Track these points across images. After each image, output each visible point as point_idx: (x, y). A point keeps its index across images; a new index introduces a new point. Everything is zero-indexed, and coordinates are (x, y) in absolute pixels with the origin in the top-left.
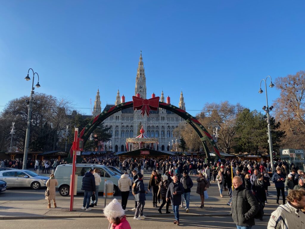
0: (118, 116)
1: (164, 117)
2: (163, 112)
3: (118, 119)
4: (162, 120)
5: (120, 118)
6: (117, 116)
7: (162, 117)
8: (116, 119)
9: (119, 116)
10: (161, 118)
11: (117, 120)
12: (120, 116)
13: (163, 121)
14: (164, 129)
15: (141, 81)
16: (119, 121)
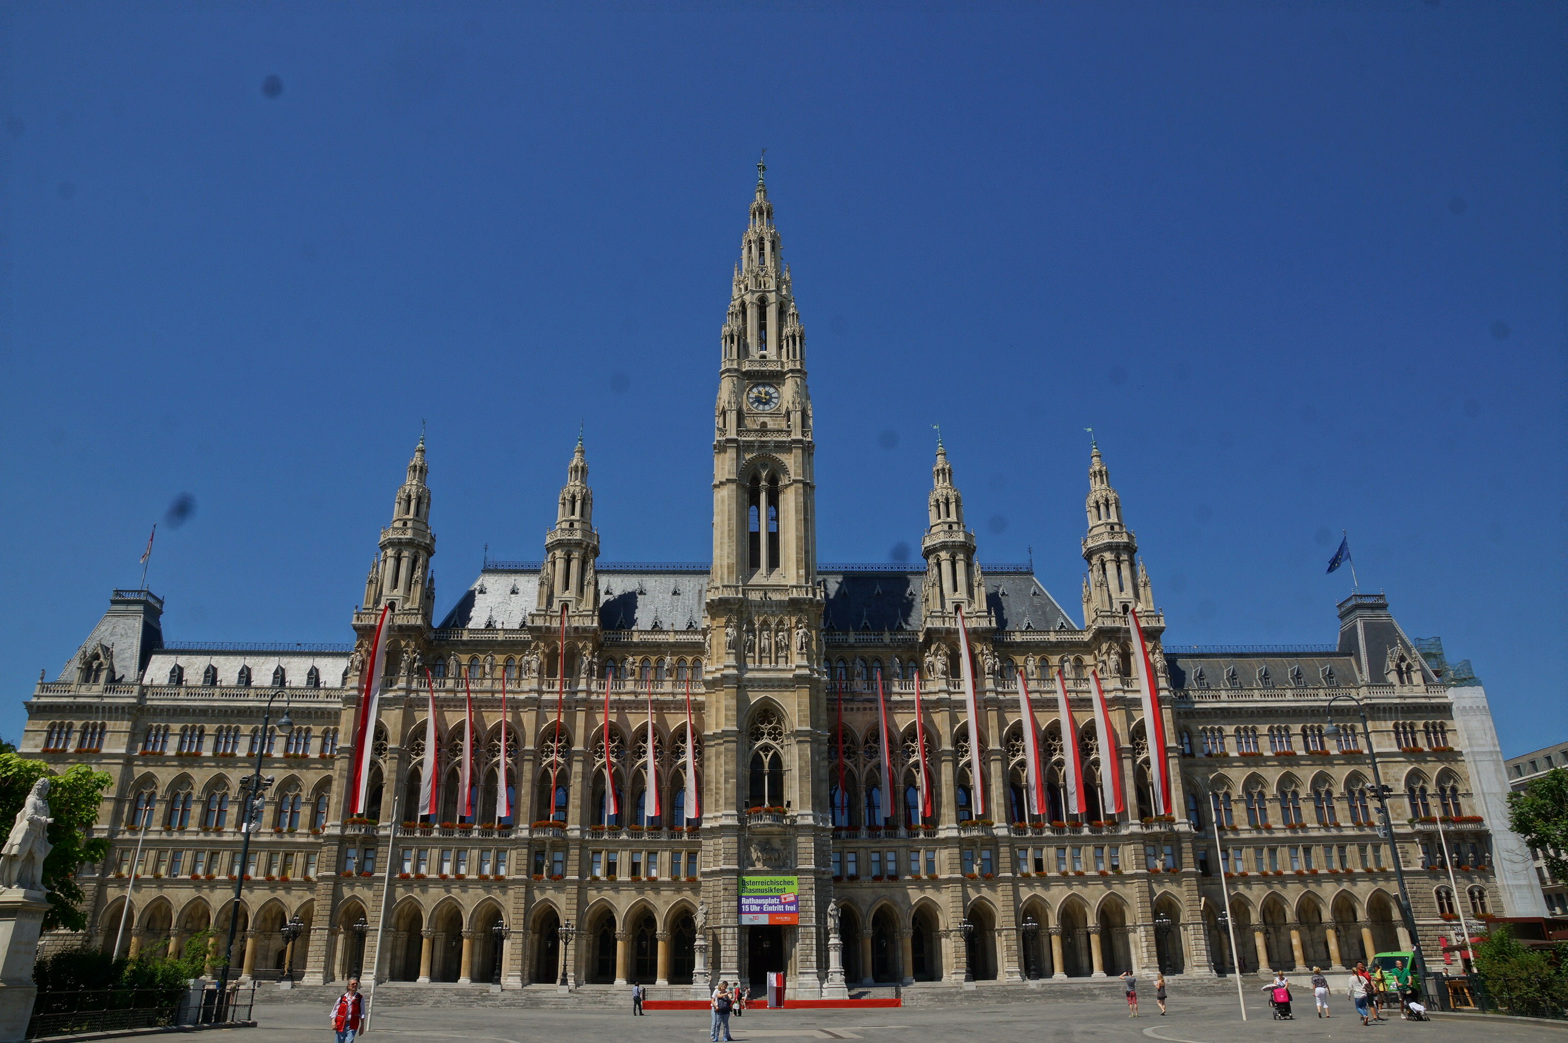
0: (569, 649)
2: (958, 609)
3: (568, 672)
4: (953, 673)
10: (945, 663)
11: (559, 680)
15: (763, 357)
16: (574, 689)
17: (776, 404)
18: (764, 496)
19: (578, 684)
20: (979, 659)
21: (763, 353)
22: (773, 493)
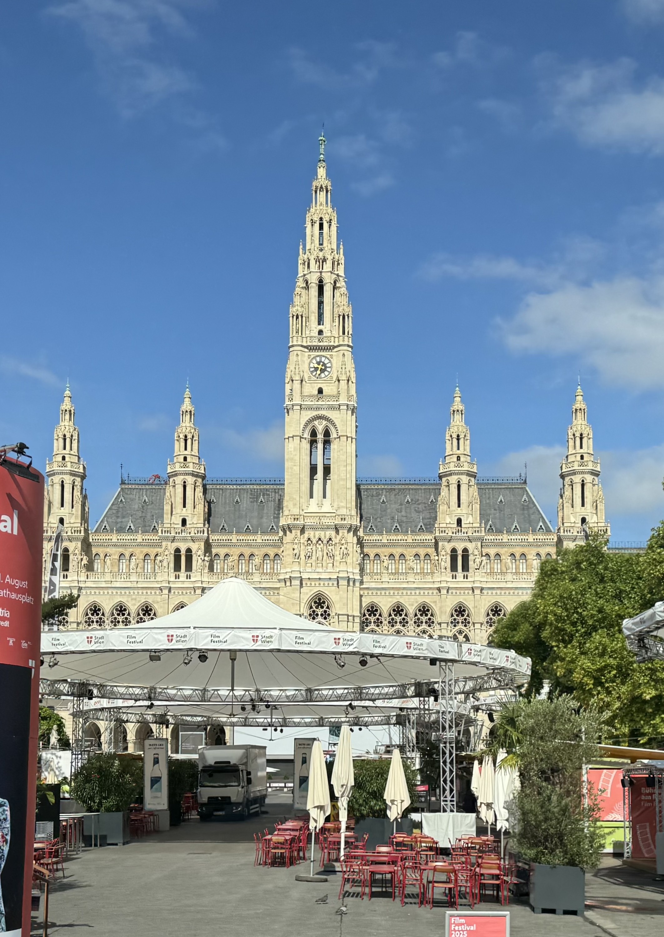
0: (189, 551)
1: (465, 550)
2: (459, 521)
3: (189, 568)
4: (454, 568)
5: (197, 562)
6: (178, 550)
7: (454, 550)
8: (177, 568)
9: (194, 547)
10: (446, 561)
11: (183, 574)
12: (197, 548)
13: (460, 573)
14: (466, 623)
15: (320, 332)
16: (193, 579)
17: (330, 372)
18: (320, 446)
19: (195, 576)
20: (471, 558)
21: (321, 327)
22: (327, 442)
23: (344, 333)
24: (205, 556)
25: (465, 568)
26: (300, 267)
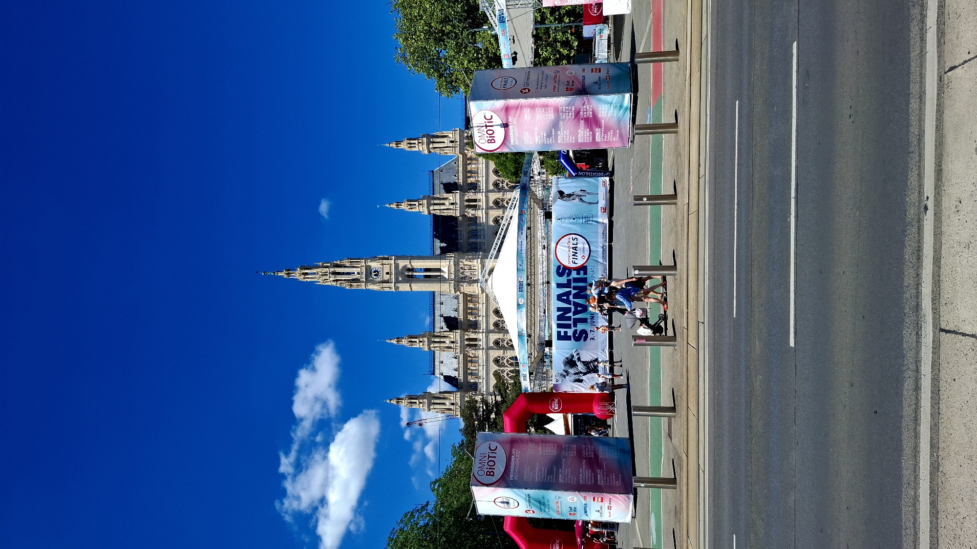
0: (467, 340)
1: (466, 201)
2: (452, 204)
3: (476, 340)
5: (473, 336)
11: (479, 343)
12: (466, 335)
13: (479, 203)
14: (503, 199)
15: (358, 273)
16: (481, 338)
17: (379, 269)
18: (415, 274)
19: (480, 336)
20: (470, 198)
21: (356, 273)
22: (412, 270)
23: (359, 262)
24: (470, 332)
25: (475, 201)
26: (327, 284)
